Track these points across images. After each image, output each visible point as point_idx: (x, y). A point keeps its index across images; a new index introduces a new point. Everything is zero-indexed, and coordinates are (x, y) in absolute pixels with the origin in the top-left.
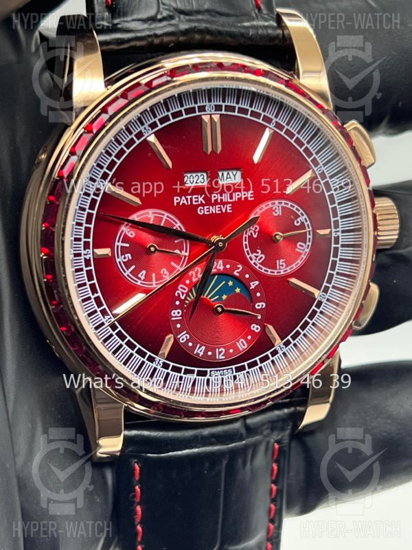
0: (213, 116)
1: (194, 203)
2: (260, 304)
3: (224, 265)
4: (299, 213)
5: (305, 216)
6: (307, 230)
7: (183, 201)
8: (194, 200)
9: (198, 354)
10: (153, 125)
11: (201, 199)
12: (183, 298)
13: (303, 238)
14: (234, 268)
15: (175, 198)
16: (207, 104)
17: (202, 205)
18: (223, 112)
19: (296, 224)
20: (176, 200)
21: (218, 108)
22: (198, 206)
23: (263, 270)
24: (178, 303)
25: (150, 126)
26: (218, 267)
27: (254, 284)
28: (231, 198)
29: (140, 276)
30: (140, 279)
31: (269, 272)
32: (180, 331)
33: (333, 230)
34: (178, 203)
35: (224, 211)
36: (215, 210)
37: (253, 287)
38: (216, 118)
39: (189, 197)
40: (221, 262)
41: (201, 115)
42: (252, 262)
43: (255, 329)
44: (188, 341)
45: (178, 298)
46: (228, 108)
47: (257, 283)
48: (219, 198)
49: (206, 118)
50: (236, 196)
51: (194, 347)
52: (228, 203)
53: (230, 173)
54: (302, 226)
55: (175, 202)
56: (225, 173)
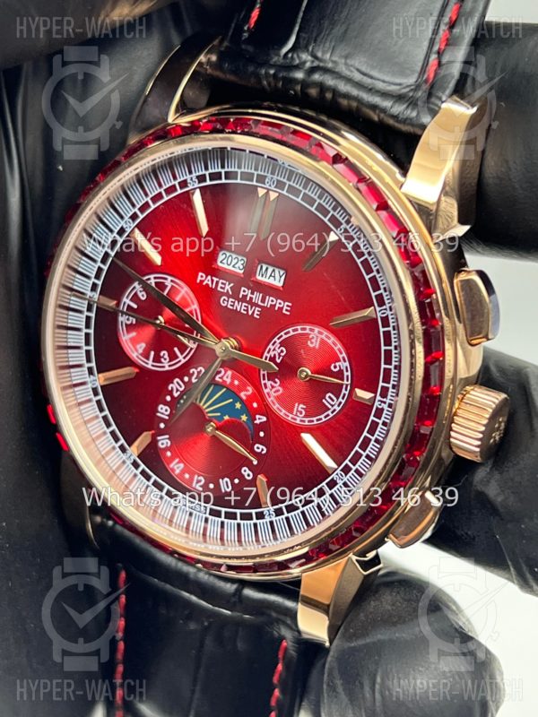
0: (271, 192)
1: (219, 289)
2: (261, 447)
3: (233, 378)
4: (341, 356)
5: (347, 364)
6: (345, 382)
7: (208, 281)
8: (220, 285)
9: (173, 470)
10: (201, 179)
11: (228, 287)
12: (176, 395)
13: (337, 390)
14: (242, 388)
15: (200, 274)
16: (269, 175)
17: (227, 294)
18: (284, 192)
19: (332, 368)
20: (201, 276)
21: (280, 185)
22: (223, 294)
23: (276, 407)
24: (168, 398)
25: (197, 177)
26: (225, 378)
27: (260, 419)
28: (263, 301)
29: (138, 346)
30: (137, 351)
31: (282, 413)
32: (162, 433)
33: (378, 398)
34: (202, 281)
35: (250, 313)
36: (240, 307)
37: (257, 422)
38: (273, 196)
39: (215, 279)
40: (229, 373)
41: (257, 186)
42: (266, 391)
43: (245, 474)
44: (167, 449)
45: (171, 393)
46: (291, 190)
47: (264, 419)
48: (249, 295)
49: (261, 192)
50: (270, 301)
51: (172, 459)
52: (257, 305)
53: (277, 270)
54: (340, 375)
55: (199, 279)
56: (270, 269)
